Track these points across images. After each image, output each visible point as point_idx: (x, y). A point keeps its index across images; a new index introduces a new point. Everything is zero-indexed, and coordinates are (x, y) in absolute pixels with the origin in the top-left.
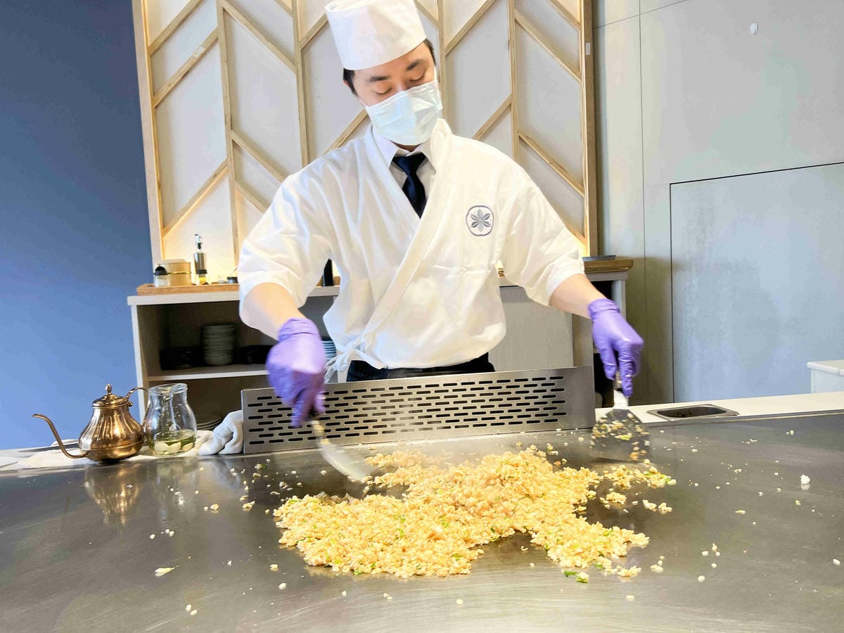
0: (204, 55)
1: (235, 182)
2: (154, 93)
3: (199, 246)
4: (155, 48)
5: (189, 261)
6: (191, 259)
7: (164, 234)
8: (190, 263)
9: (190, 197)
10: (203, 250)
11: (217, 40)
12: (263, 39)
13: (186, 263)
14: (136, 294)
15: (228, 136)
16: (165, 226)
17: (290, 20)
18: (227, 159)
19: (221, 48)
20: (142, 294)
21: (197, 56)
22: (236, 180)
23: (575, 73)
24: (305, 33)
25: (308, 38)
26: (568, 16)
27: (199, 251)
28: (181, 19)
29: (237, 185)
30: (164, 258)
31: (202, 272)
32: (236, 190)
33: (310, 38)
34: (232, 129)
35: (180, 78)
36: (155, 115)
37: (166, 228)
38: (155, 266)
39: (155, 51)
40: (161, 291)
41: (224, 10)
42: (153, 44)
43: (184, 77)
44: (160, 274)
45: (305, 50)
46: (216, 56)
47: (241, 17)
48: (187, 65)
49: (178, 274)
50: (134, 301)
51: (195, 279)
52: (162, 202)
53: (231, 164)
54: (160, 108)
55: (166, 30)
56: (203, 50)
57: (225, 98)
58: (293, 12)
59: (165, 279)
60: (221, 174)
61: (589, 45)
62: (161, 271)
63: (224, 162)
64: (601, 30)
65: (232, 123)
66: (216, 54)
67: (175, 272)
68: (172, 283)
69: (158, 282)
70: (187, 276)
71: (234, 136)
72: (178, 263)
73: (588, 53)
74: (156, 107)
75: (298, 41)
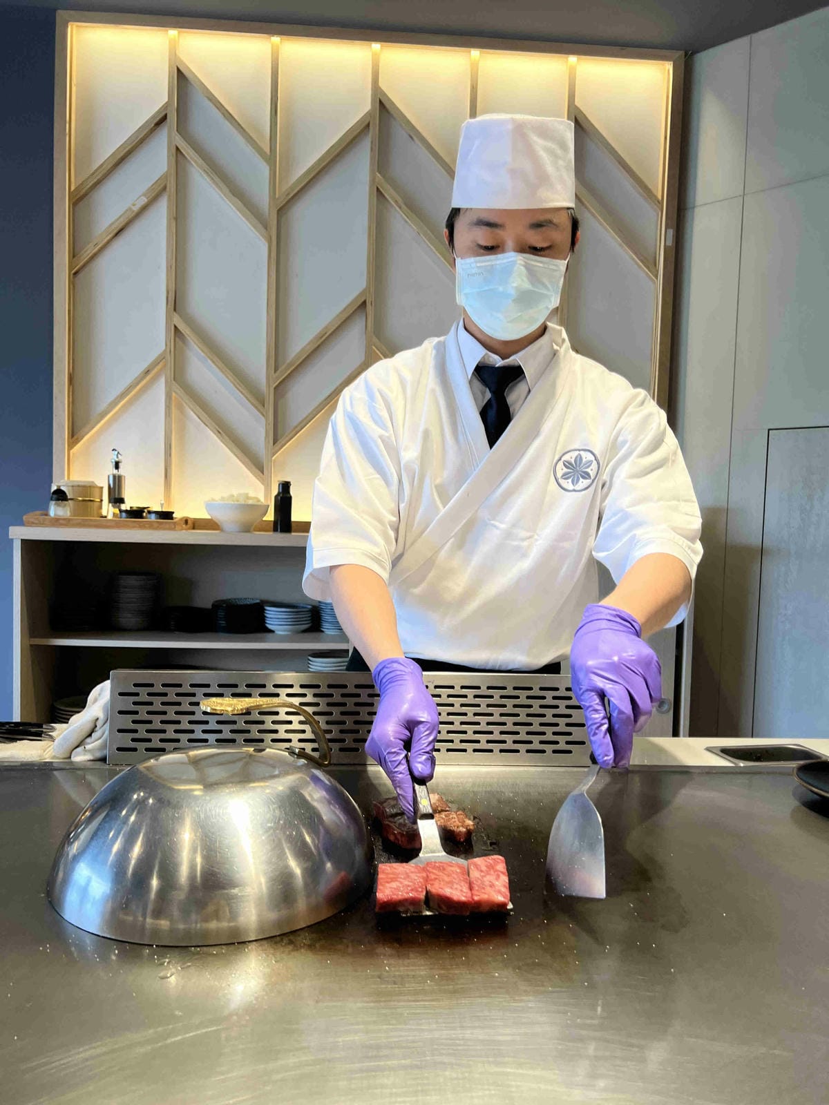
0: (144, 209)
1: (174, 382)
2: (74, 254)
3: (117, 465)
4: (81, 194)
5: (101, 485)
6: (102, 481)
7: (71, 446)
8: (102, 488)
9: (111, 398)
10: (121, 471)
11: (165, 188)
12: (227, 191)
13: (97, 487)
14: (22, 524)
15: (169, 319)
16: (75, 435)
17: (265, 170)
18: (165, 350)
19: (169, 200)
20: (31, 524)
21: (136, 209)
22: (174, 380)
23: (648, 268)
24: (285, 187)
25: (288, 194)
26: (647, 192)
27: (115, 472)
28: (119, 157)
29: (175, 386)
30: (69, 478)
31: (117, 500)
32: (174, 394)
33: (290, 197)
34: (175, 310)
35: (111, 236)
36: (73, 284)
37: (75, 437)
38: (54, 488)
39: (80, 199)
40: (57, 522)
41: (177, 149)
42: (76, 189)
43: (117, 234)
44: (58, 499)
45: (283, 210)
46: (161, 212)
47: (200, 161)
48: (122, 219)
49: (83, 501)
50: (18, 534)
51: (108, 510)
52: (73, 403)
53: (170, 359)
54: (81, 275)
55: (96, 170)
56: (144, 200)
57: (169, 268)
58: (270, 159)
59: (65, 505)
60: (156, 370)
61: (671, 232)
62: (60, 495)
63: (161, 355)
64: (689, 214)
65: (177, 302)
66: (162, 209)
67: (80, 499)
68: (75, 513)
69: (55, 510)
70: (96, 505)
71: (177, 320)
72: (84, 486)
73: (670, 243)
74: (76, 273)
75: (275, 198)
